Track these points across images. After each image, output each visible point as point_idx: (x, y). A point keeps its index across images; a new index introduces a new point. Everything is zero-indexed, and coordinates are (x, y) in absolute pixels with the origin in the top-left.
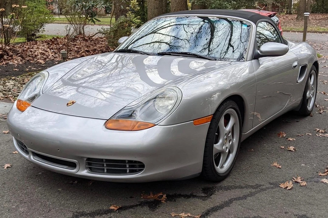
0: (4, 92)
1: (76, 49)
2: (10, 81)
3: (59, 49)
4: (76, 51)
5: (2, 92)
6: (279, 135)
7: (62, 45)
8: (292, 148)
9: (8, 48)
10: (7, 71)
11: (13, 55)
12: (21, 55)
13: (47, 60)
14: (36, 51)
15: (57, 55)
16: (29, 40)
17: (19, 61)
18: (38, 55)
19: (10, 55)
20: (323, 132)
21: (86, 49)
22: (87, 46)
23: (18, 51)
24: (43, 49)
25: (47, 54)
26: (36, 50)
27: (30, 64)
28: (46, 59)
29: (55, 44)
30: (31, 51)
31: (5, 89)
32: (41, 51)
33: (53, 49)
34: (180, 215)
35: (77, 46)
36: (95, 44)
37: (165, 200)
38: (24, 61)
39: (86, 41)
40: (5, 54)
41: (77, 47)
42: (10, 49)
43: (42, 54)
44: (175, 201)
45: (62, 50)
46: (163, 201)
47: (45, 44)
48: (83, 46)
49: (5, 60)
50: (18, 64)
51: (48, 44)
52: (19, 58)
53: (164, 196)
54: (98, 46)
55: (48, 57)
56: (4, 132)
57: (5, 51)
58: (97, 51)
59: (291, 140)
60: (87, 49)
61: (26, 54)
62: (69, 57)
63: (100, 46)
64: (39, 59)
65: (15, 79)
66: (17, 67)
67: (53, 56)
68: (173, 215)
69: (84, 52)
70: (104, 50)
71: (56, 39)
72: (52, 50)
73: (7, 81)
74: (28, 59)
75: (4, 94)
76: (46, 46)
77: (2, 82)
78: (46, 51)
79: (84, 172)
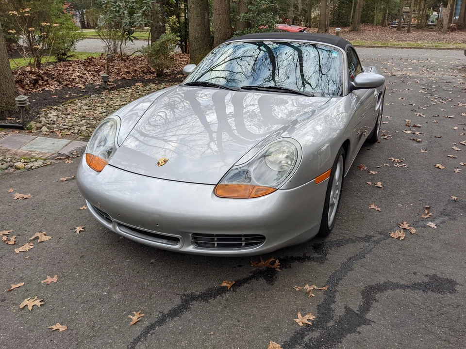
0: (48, 125)
1: (116, 71)
2: (52, 112)
3: (98, 71)
4: (116, 73)
5: (46, 125)
6: (360, 168)
7: (100, 67)
8: (379, 184)
9: (41, 72)
10: (45, 99)
11: (48, 80)
12: (57, 80)
13: (87, 84)
14: (72, 74)
15: (96, 78)
16: (60, 60)
17: (56, 86)
18: (76, 79)
19: (45, 80)
20: (399, 161)
21: (126, 70)
22: (127, 67)
23: (54, 75)
24: (79, 72)
25: (85, 76)
26: (72, 72)
27: (69, 89)
28: (85, 82)
29: (92, 66)
30: (67, 75)
31: (48, 122)
32: (78, 74)
33: (90, 71)
34: (304, 288)
35: (116, 67)
36: (134, 64)
37: (279, 267)
38: (61, 86)
39: (125, 61)
40: (40, 79)
41: (116, 69)
42: (44, 73)
43: (79, 76)
44: (290, 267)
45: (101, 71)
46: (278, 269)
47: (81, 65)
48: (122, 67)
49: (40, 85)
50: (56, 90)
51: (85, 65)
52: (56, 82)
53: (277, 262)
54: (138, 66)
55: (87, 80)
56: (61, 179)
57: (39, 76)
58: (137, 72)
59: (373, 173)
60: (128, 70)
61: (63, 78)
62: (110, 80)
63: (140, 66)
64: (77, 83)
65: (56, 109)
66: (56, 94)
67: (91, 79)
68: (297, 289)
69: (124, 74)
70: (145, 70)
71: (91, 60)
72: (90, 73)
73: (48, 112)
74: (65, 83)
75: (48, 128)
76: (82, 68)
77: (43, 114)
78: (84, 74)
79: (191, 249)
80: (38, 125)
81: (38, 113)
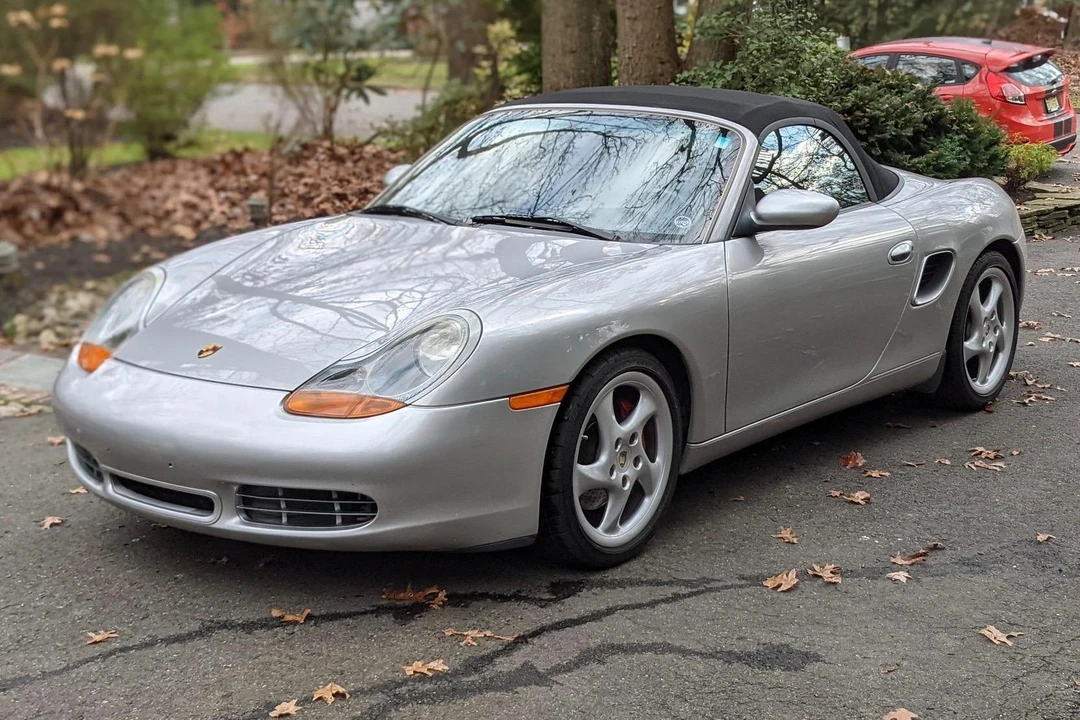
0: (58, 330)
1: (302, 190)
2: (79, 296)
3: (247, 188)
4: (301, 197)
5: (54, 329)
10: (71, 264)
11: (92, 210)
12: (119, 210)
13: (203, 225)
14: (169, 196)
15: (237, 210)
16: (154, 155)
17: (113, 228)
18: (175, 211)
19: (83, 210)
21: (337, 189)
22: (341, 181)
23: (112, 196)
24: (192, 191)
25: (204, 206)
26: (170, 193)
27: (148, 238)
28: (200, 222)
29: (235, 174)
30: (153, 198)
32: (185, 197)
33: (225, 190)
34: (465, 633)
35: (306, 180)
36: (368, 171)
37: (441, 603)
38: (128, 230)
39: (340, 160)
40: (69, 208)
41: (306, 185)
42: (86, 192)
43: (188, 205)
44: (465, 606)
45: (256, 192)
46: (435, 607)
47: (201, 171)
48: (325, 180)
50: (110, 241)
51: (213, 172)
52: (114, 219)
55: (207, 217)
57: (69, 198)
60: (340, 190)
61: (137, 207)
62: (276, 217)
64: (176, 224)
65: (94, 290)
66: (106, 251)
67: (223, 213)
68: (448, 634)
69: (327, 200)
71: (238, 156)
72: (223, 195)
73: (69, 293)
74: (141, 222)
75: (58, 335)
76: (204, 180)
77: (54, 297)
78: (204, 197)
79: (233, 523)
80: (35, 325)
81: (41, 296)
